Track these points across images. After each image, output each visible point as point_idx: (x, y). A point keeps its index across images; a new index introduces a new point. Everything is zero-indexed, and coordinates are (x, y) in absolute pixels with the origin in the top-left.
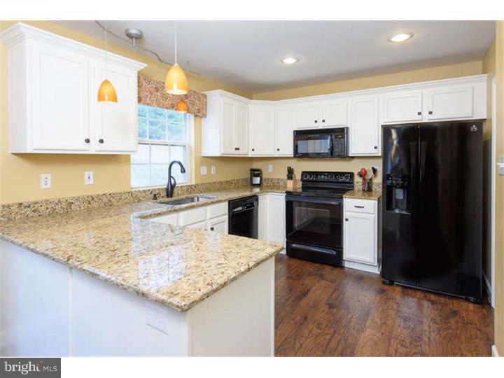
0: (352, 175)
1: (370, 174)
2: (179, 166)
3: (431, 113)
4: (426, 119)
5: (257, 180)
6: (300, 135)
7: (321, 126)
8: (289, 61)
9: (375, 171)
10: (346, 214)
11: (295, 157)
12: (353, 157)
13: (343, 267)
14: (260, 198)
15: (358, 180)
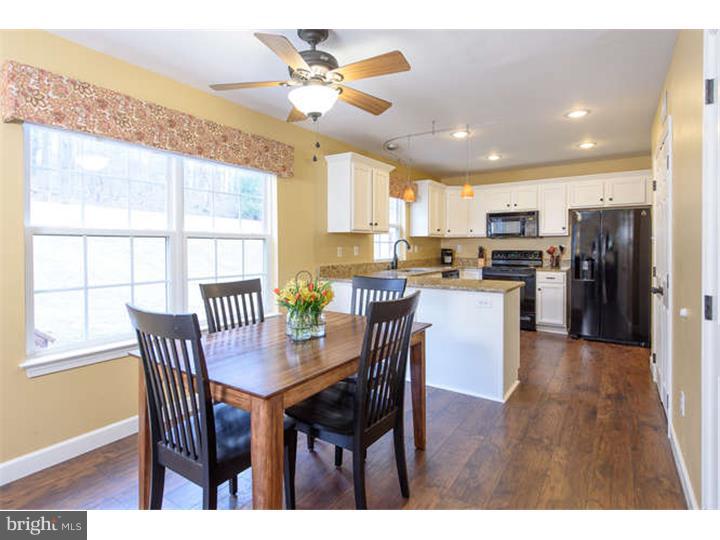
0: (541, 253)
1: (558, 252)
2: (404, 244)
3: (611, 199)
4: (607, 204)
5: (448, 259)
6: (492, 217)
7: (512, 209)
8: (494, 158)
9: (562, 249)
10: (538, 285)
11: (488, 237)
12: (542, 237)
13: (535, 330)
14: (460, 273)
15: (547, 257)
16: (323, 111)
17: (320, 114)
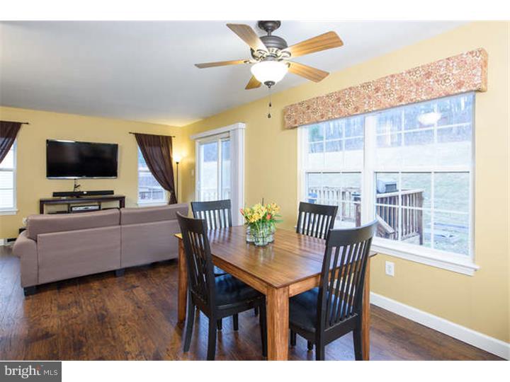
16: (276, 81)
17: (273, 83)
